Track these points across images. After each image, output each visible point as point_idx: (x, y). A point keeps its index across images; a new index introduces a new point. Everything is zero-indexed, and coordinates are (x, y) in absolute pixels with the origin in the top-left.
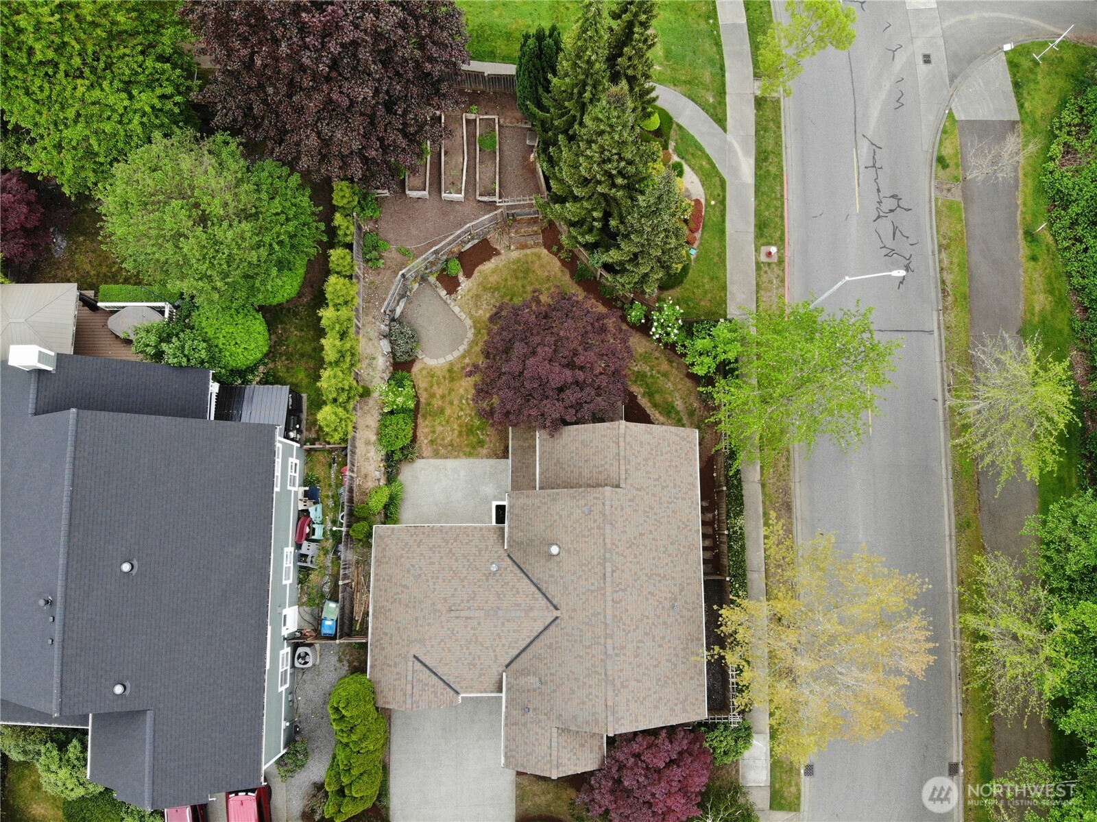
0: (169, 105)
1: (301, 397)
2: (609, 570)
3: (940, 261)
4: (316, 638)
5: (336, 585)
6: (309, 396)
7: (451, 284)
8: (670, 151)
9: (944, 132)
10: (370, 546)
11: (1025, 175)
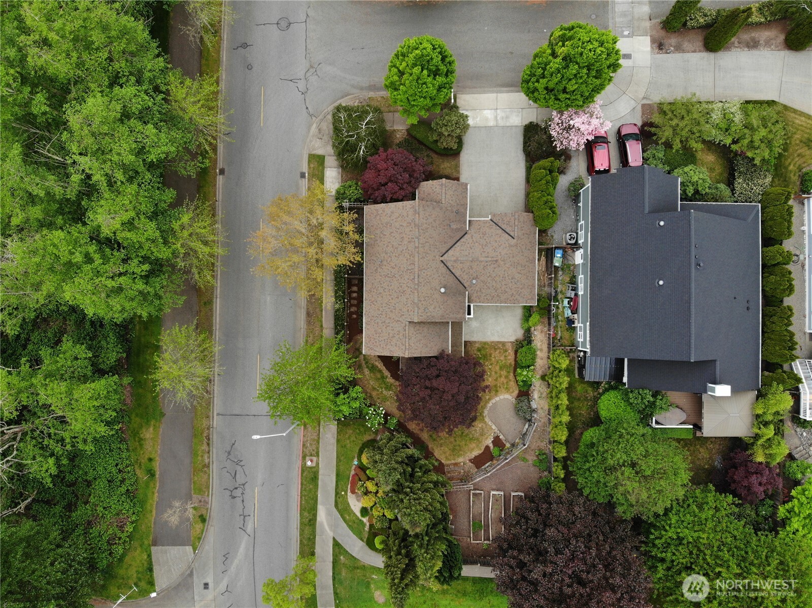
0: (657, 534)
1: (579, 376)
2: (416, 280)
3: (209, 457)
4: (565, 248)
5: (555, 275)
6: (574, 376)
7: (497, 442)
8: (368, 524)
9: (199, 538)
10: (538, 295)
11: (151, 511)
